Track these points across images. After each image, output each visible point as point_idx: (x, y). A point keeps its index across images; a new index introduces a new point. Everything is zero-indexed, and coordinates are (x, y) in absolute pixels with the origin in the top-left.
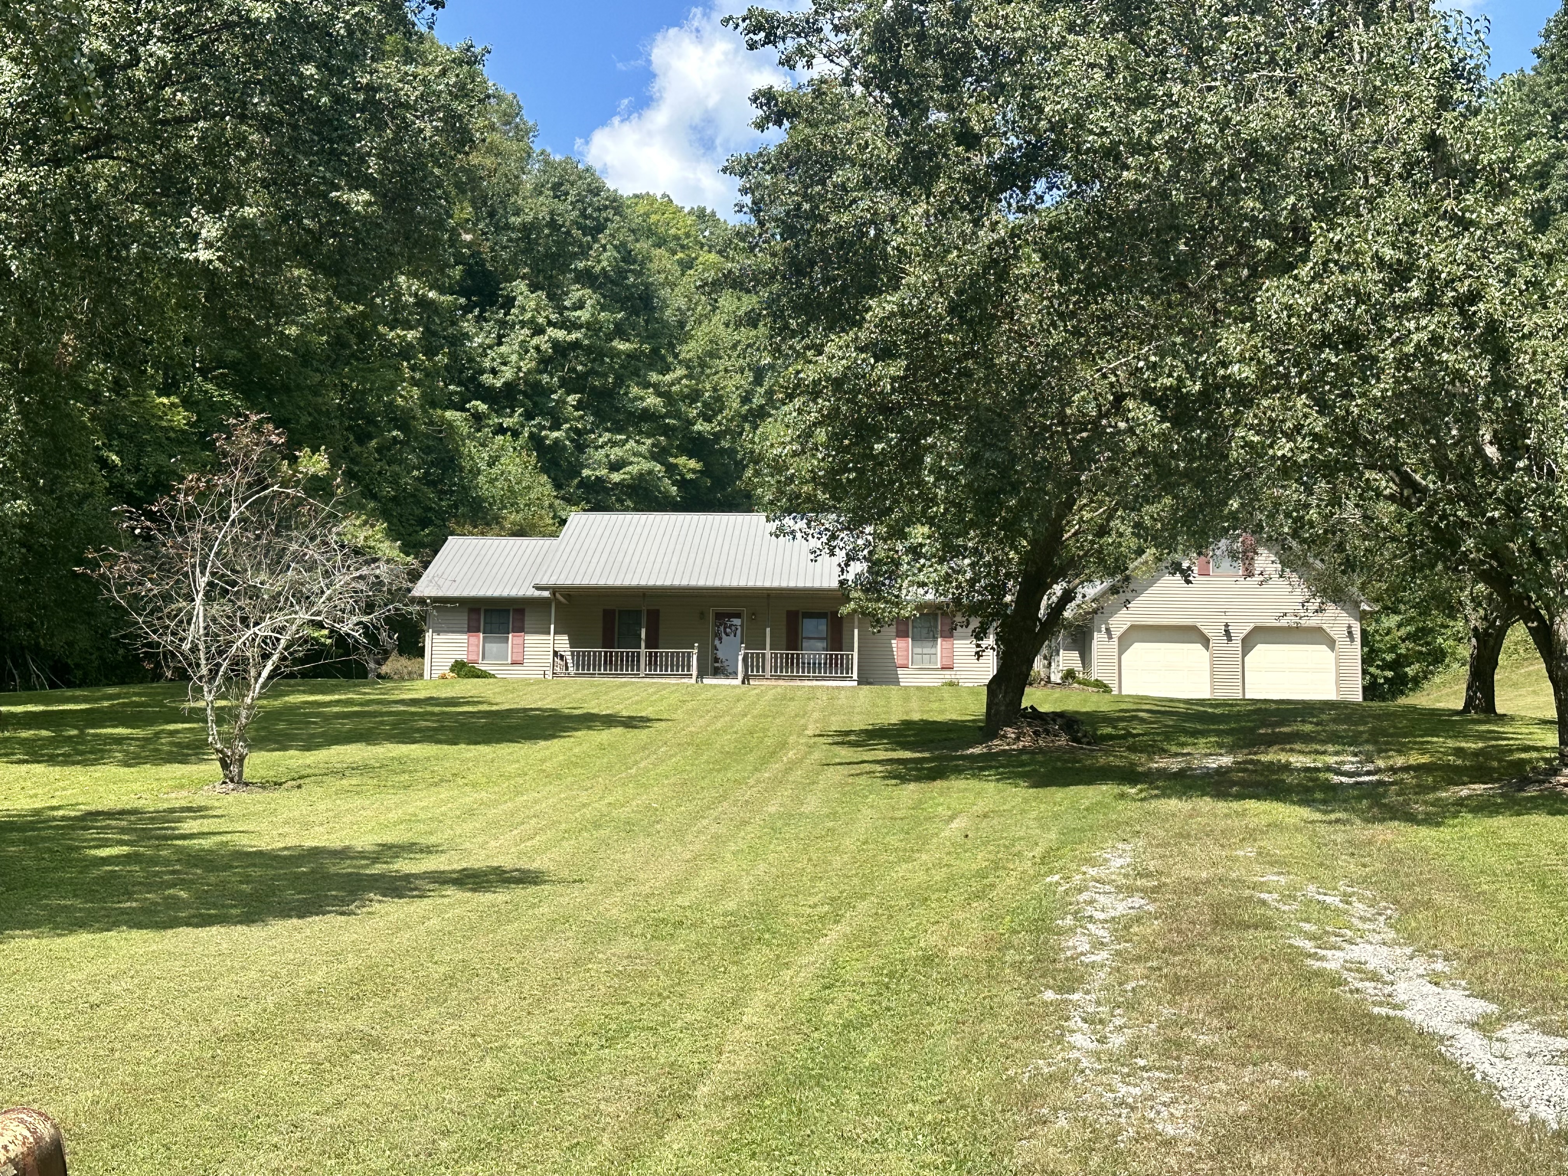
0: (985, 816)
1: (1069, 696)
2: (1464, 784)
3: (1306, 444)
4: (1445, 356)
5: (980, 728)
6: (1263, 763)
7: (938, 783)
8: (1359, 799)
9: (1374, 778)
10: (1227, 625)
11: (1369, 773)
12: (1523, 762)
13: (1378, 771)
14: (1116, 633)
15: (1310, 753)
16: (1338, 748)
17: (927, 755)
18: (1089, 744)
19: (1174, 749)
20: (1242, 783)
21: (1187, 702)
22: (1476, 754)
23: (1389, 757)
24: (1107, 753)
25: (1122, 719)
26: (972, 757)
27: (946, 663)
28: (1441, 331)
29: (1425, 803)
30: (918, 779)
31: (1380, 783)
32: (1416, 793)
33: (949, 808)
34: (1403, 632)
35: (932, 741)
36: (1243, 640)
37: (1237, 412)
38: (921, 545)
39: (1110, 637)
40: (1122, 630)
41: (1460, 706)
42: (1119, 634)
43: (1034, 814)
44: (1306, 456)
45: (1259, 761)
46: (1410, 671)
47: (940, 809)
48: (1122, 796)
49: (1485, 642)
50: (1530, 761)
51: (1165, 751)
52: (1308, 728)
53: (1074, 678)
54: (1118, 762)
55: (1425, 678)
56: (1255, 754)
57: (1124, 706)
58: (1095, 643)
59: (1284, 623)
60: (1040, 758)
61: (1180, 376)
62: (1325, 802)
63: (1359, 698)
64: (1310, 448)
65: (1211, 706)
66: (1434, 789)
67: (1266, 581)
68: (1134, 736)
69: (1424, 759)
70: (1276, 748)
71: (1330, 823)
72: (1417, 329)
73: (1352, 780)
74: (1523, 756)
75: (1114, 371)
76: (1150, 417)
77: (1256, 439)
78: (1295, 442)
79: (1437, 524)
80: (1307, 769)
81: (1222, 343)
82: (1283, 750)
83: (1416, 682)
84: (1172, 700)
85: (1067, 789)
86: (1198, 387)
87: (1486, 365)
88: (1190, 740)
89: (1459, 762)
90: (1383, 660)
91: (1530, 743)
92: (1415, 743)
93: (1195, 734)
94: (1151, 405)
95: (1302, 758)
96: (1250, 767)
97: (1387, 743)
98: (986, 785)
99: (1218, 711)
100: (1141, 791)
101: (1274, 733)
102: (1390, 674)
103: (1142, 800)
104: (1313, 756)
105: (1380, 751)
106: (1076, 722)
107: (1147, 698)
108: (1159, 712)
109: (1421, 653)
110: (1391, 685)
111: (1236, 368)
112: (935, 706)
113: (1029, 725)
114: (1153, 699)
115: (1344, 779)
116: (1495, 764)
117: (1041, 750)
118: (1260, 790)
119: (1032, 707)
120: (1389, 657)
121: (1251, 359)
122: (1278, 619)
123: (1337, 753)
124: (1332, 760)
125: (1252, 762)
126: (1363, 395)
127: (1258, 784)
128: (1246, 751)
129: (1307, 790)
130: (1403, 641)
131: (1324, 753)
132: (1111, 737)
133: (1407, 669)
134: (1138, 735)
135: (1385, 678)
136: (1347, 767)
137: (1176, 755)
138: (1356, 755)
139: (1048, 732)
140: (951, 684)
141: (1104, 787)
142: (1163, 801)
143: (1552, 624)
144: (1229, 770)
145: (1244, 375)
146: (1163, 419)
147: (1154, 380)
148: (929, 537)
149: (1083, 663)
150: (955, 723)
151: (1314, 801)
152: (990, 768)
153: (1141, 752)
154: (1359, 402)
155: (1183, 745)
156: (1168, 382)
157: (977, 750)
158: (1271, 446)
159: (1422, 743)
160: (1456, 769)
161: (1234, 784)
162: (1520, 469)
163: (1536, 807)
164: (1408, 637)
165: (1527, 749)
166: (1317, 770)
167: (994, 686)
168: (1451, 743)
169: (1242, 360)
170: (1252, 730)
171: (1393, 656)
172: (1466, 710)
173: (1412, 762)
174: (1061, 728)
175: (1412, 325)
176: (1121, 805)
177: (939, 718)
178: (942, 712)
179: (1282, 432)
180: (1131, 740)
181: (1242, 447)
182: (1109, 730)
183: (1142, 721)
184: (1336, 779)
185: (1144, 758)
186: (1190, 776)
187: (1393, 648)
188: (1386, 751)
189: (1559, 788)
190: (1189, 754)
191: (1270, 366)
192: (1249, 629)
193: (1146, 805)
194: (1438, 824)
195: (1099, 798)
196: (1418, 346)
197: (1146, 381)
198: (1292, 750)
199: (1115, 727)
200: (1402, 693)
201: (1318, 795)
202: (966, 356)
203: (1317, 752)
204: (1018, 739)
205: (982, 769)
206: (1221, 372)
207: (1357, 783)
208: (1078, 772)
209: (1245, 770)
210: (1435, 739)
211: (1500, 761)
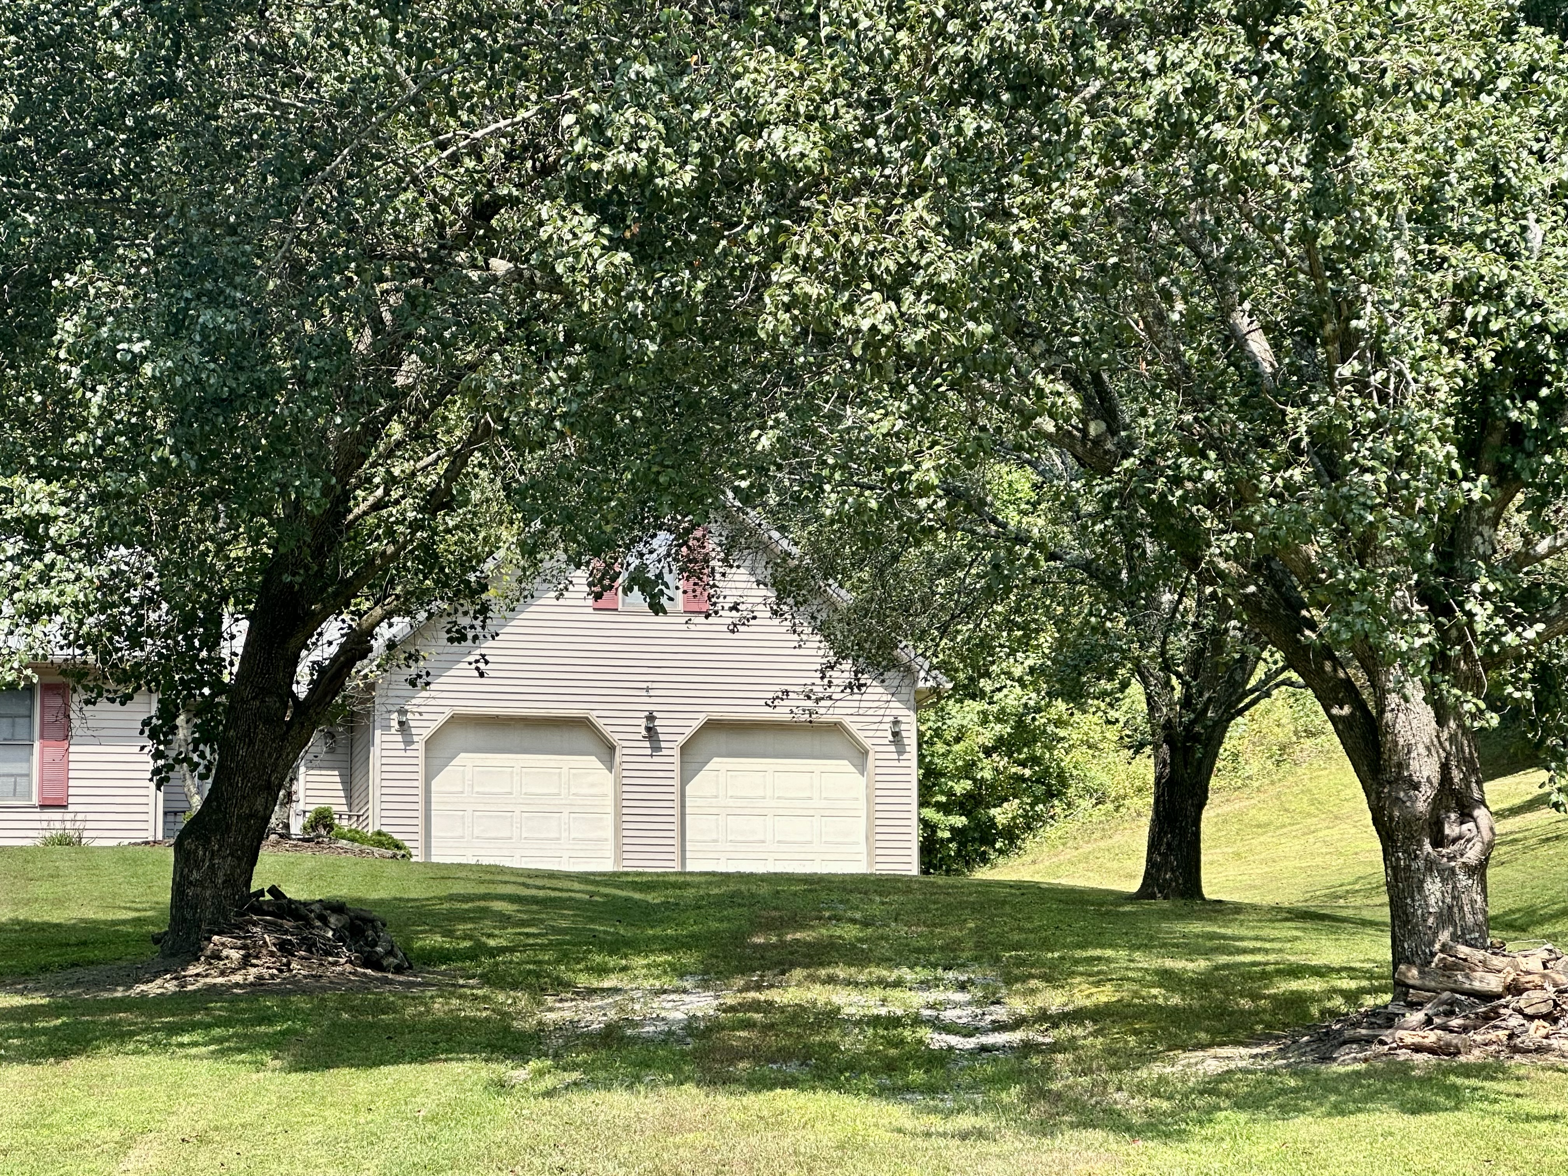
0: (202, 1139)
1: (336, 867)
2: (1202, 1047)
3: (920, 310)
4: (1219, 131)
5: (157, 940)
6: (782, 1009)
7: (77, 1065)
8: (1002, 1081)
9: (1016, 1037)
10: (651, 718)
11: (999, 1027)
12: (1298, 1001)
13: (1019, 1023)
14: (422, 731)
15: (869, 984)
16: (923, 974)
17: (39, 1000)
18: (399, 970)
19: (583, 980)
20: (755, 1054)
21: (584, 878)
22: (1203, 983)
23: (1033, 992)
24: (449, 990)
25: (463, 917)
26: (142, 1004)
27: (52, 795)
28: (1212, 76)
29: (1140, 1089)
30: (33, 1056)
31: (1028, 1048)
32: (1113, 1068)
33: (112, 1123)
34: (987, 737)
35: (44, 969)
36: (684, 749)
37: (780, 229)
38: (47, 519)
39: (408, 742)
40: (434, 726)
41: (1134, 886)
42: (426, 733)
43: (314, 1133)
44: (920, 334)
45: (770, 1003)
46: (1001, 815)
47: (92, 1124)
48: (501, 1086)
49: (1188, 752)
50: (1313, 997)
51: (569, 985)
52: (849, 932)
53: (329, 827)
54: (470, 1012)
55: (1029, 827)
56: (759, 988)
57: (458, 888)
58: (375, 752)
59: (781, 713)
60: (301, 1002)
61: (653, 152)
62: (931, 1090)
63: (913, 868)
64: (931, 317)
65: (636, 886)
66: (1144, 1058)
67: (745, 621)
68: (493, 952)
69: (1105, 995)
70: (798, 973)
71: (964, 1136)
72: (1162, 69)
73: (971, 1043)
74: (1295, 985)
75: (476, 150)
76: (589, 237)
77: (815, 291)
78: (898, 301)
79: (1163, 496)
80: (875, 1021)
81: (744, 83)
82: (813, 979)
83: (1011, 834)
84: (552, 875)
85: (375, 1072)
86: (687, 176)
87: (1301, 151)
88: (612, 961)
89: (1176, 1000)
90: (950, 793)
91: (1301, 960)
92: (1077, 962)
93: (617, 946)
94: (589, 210)
95: (855, 996)
96: (758, 1017)
97: (1020, 962)
98: (188, 1067)
99: (654, 898)
100: (541, 1073)
101: (783, 944)
102: (960, 821)
103: (549, 1094)
104: (879, 992)
105: (1009, 981)
106: (370, 922)
107: (501, 870)
108: (535, 900)
109: (1021, 779)
110: (962, 845)
111: (778, 134)
112: (42, 889)
113: (269, 928)
114: (513, 871)
115: (954, 1040)
116: (1245, 1003)
117: (299, 987)
118: (792, 1069)
119: (274, 891)
120: (962, 787)
121: (810, 118)
122: (771, 703)
123: (925, 985)
124: (917, 1000)
125: (756, 1006)
126: (1035, 210)
127: (784, 1055)
128: (740, 982)
129: (890, 1067)
130: (988, 752)
131: (898, 984)
132: (445, 956)
133: (993, 812)
134: (502, 950)
135: (952, 829)
136: (949, 1015)
137: (591, 992)
138: (962, 987)
139: (310, 945)
140: (64, 841)
141: (456, 1067)
142: (599, 1096)
143: (1381, 712)
144: (713, 1027)
145: (795, 150)
146: (615, 244)
147: (599, 157)
148: (65, 503)
149: (349, 797)
150: (93, 926)
151: (908, 1088)
152: (193, 1027)
153: (515, 986)
154: (1025, 225)
155: (602, 971)
156: (630, 160)
157: (153, 988)
158: (848, 308)
159: (1090, 960)
160: (1174, 1015)
161: (738, 1055)
162: (1344, 382)
163: (1370, 1097)
164: (1000, 745)
165: (1296, 971)
166: (894, 1022)
167: (188, 844)
168: (1146, 961)
169: (790, 118)
170: (738, 938)
171: (968, 784)
172: (1145, 893)
173: (1081, 1001)
174: (339, 937)
175: (1151, 61)
176: (506, 1108)
177: (56, 917)
178: (59, 902)
179: (872, 278)
180: (486, 961)
181: (788, 308)
182: (436, 940)
183: (504, 920)
184: (938, 1040)
185: (523, 999)
186: (633, 1040)
187: (968, 770)
188: (1024, 979)
189: (1403, 1055)
190: (616, 990)
191: (847, 137)
192: (696, 725)
193: (558, 1103)
194: (1181, 1135)
195: (452, 1092)
196: (1164, 105)
197: (579, 158)
198: (831, 980)
199: (449, 933)
200: (984, 859)
201: (917, 1076)
202: (155, 93)
203: (883, 983)
204: (245, 962)
205: (173, 1030)
206: (743, 144)
207: (984, 1049)
208: (392, 1032)
209: (749, 1025)
210: (1109, 953)
211: (1255, 996)
